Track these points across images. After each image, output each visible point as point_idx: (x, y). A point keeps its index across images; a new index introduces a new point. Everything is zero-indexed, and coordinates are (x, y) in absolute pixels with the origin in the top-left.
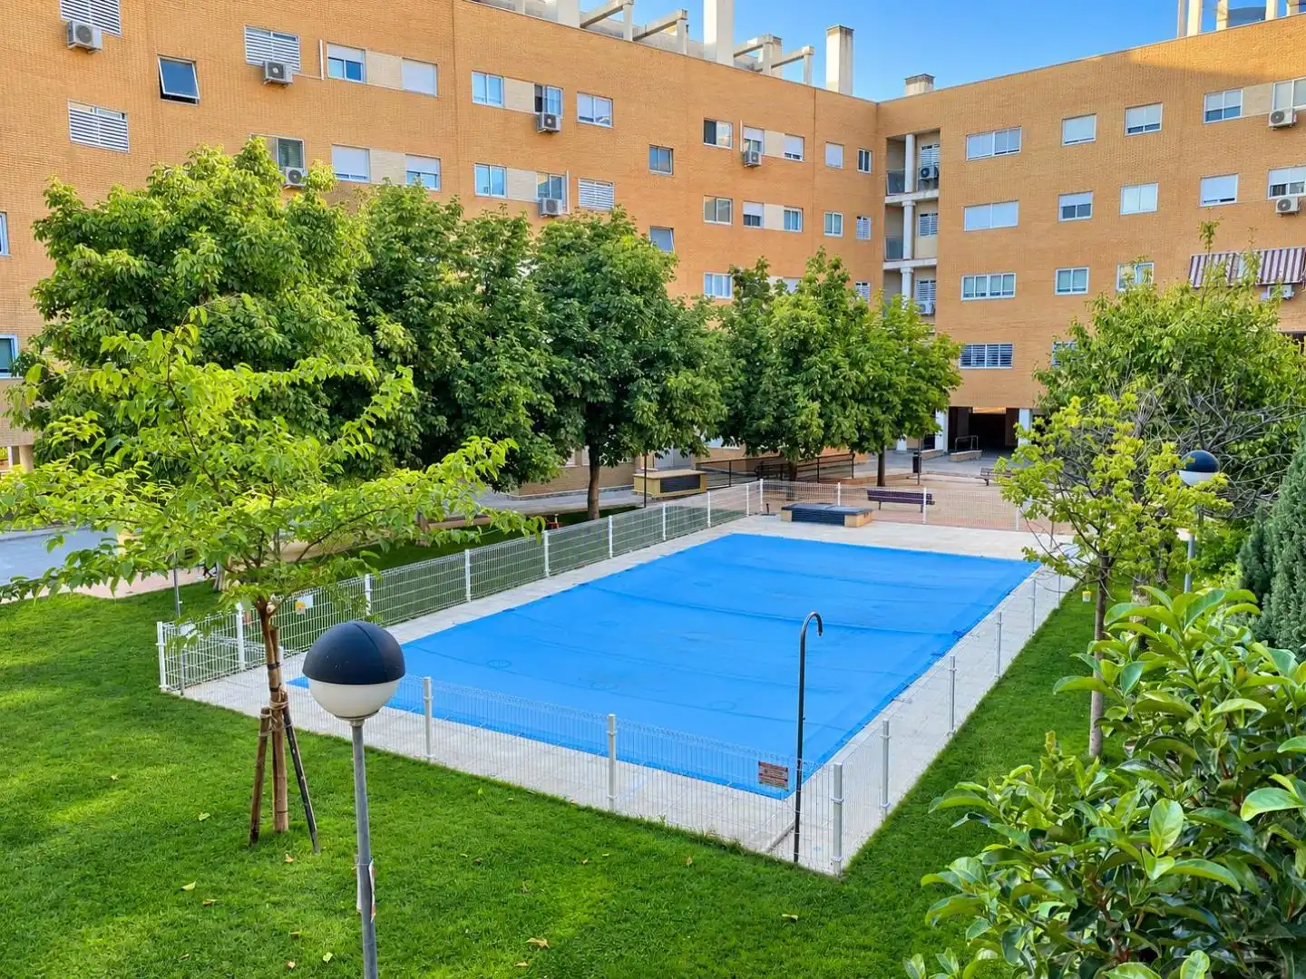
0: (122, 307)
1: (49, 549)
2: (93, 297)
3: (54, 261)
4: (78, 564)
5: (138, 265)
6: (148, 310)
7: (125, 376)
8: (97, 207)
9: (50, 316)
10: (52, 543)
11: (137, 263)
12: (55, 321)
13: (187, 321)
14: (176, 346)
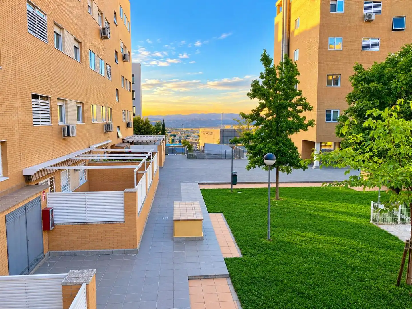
0: (372, 100)
1: (345, 174)
2: (363, 98)
3: (353, 87)
4: (352, 179)
5: (379, 87)
6: (380, 101)
7: (374, 122)
8: (368, 70)
9: (350, 104)
10: (346, 172)
11: (379, 86)
12: (352, 105)
13: (397, 104)
14: (392, 113)
